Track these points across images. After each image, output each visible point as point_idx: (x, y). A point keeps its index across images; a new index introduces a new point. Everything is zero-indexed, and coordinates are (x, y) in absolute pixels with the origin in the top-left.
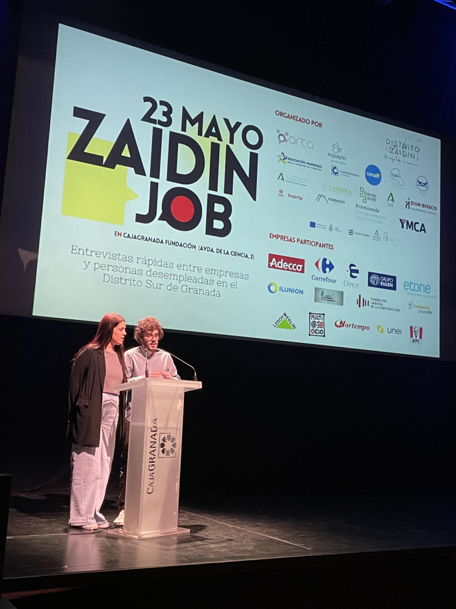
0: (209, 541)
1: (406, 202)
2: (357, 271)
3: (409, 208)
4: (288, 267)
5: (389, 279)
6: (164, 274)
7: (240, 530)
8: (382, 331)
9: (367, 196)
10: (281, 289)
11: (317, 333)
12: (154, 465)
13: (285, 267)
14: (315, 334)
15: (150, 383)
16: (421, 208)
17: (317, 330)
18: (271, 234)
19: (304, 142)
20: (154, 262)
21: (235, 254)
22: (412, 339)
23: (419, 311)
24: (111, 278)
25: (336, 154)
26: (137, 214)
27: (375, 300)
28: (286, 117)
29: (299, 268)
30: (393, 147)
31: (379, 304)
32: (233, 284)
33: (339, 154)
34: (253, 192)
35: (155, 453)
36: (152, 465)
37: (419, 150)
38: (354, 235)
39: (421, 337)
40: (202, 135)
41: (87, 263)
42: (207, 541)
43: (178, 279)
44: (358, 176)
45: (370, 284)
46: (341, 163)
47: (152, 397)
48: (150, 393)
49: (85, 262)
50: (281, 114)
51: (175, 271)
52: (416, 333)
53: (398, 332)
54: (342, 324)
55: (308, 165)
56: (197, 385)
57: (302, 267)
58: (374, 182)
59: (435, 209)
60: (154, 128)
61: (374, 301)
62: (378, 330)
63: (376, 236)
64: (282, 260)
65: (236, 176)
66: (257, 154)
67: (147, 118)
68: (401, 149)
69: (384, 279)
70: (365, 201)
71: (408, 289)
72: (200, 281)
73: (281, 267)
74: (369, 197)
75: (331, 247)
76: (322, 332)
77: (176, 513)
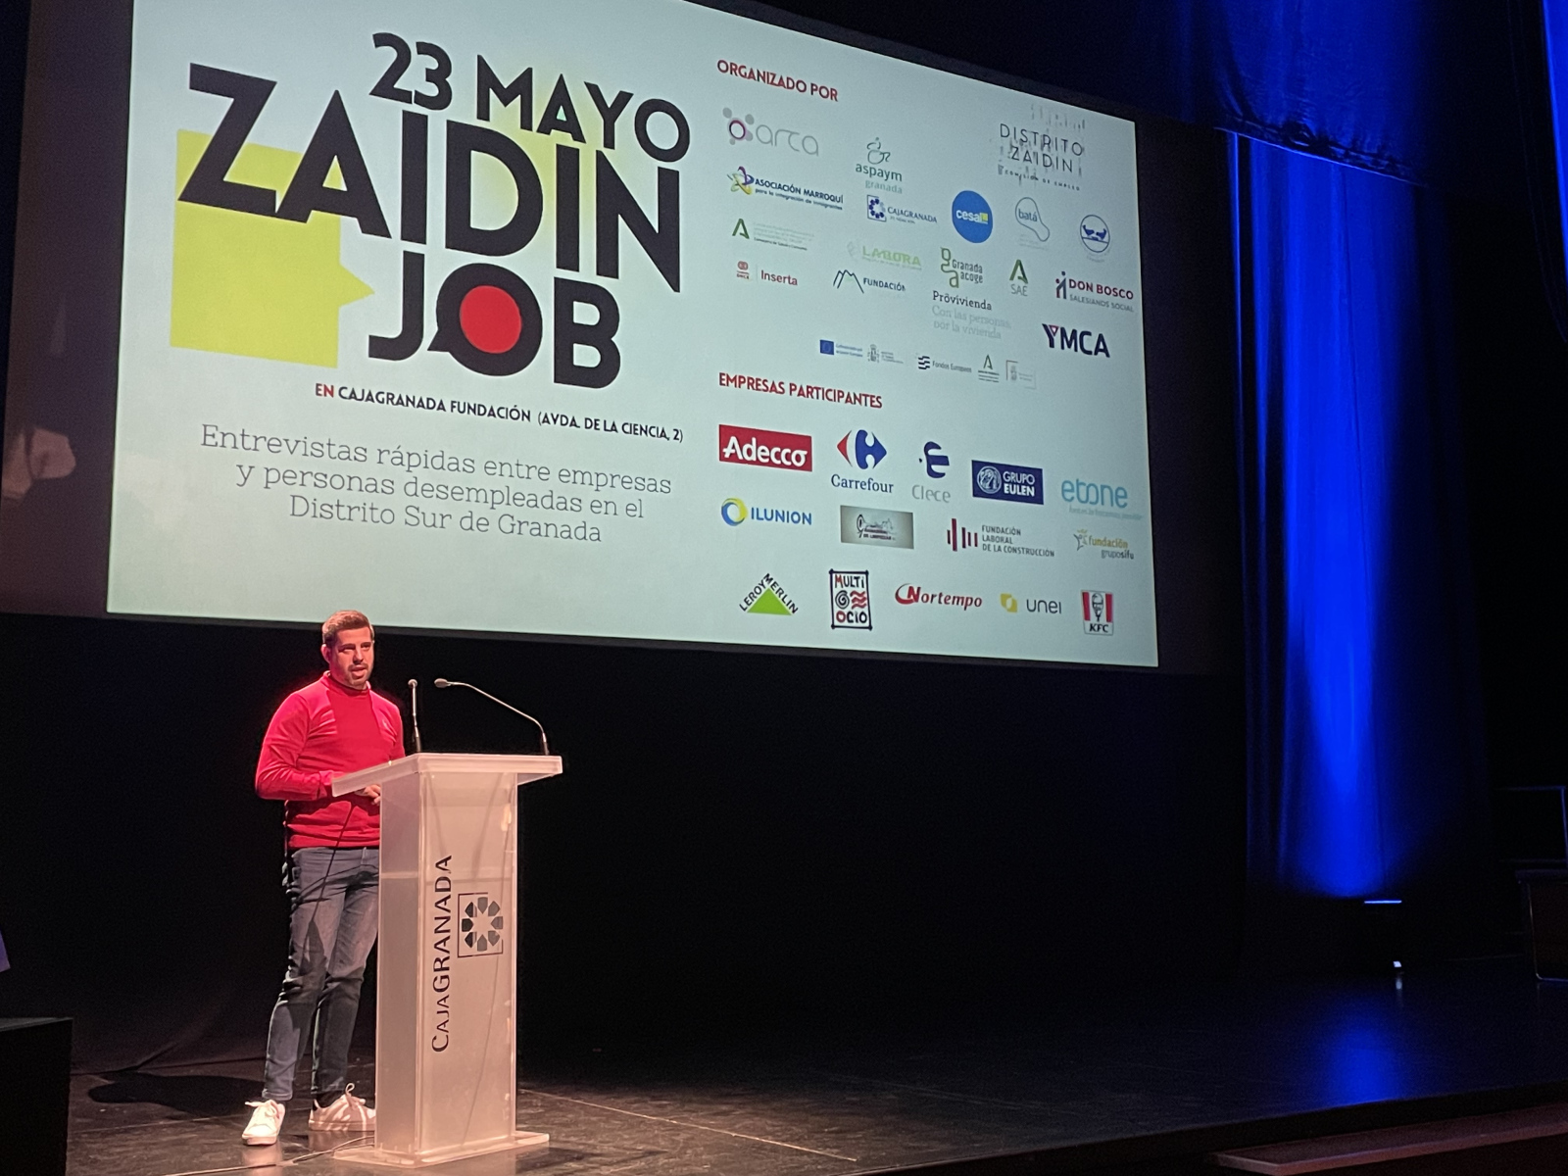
0: (600, 1158)
1: (1058, 281)
2: (944, 460)
3: (1065, 297)
4: (769, 457)
5: (1024, 477)
6: (450, 489)
7: (679, 1125)
8: (1014, 609)
9: (959, 271)
10: (755, 514)
11: (852, 621)
12: (446, 977)
13: (764, 457)
14: (846, 623)
15: (426, 767)
16: (1094, 295)
17: (850, 613)
18: (721, 374)
19: (793, 137)
20: (423, 458)
21: (634, 430)
22: (1088, 624)
23: (1103, 551)
24: (312, 507)
25: (877, 167)
26: (371, 337)
27: (993, 530)
28: (744, 76)
29: (798, 458)
30: (1018, 145)
31: (1002, 539)
32: (630, 507)
33: (884, 166)
34: (670, 268)
35: (450, 945)
36: (442, 977)
37: (1082, 150)
38: (932, 367)
39: (1109, 618)
40: (530, 129)
41: (246, 470)
42: (592, 1159)
43: (489, 500)
44: (935, 220)
45: (978, 492)
46: (889, 189)
47: (434, 804)
48: (429, 792)
49: (240, 467)
50: (733, 69)
51: (479, 479)
52: (1097, 608)
53: (1053, 607)
54: (914, 595)
55: (807, 197)
56: (549, 765)
57: (806, 456)
58: (976, 233)
59: (1129, 295)
60: (404, 112)
61: (990, 534)
62: (1004, 604)
63: (989, 370)
64: (754, 440)
65: (624, 229)
66: (677, 173)
67: (386, 88)
68: (1037, 148)
69: (1013, 476)
70: (954, 282)
71: (1073, 498)
72: (547, 502)
73: (753, 458)
74: (965, 271)
75: (875, 401)
76: (863, 618)
77: (510, 1096)
